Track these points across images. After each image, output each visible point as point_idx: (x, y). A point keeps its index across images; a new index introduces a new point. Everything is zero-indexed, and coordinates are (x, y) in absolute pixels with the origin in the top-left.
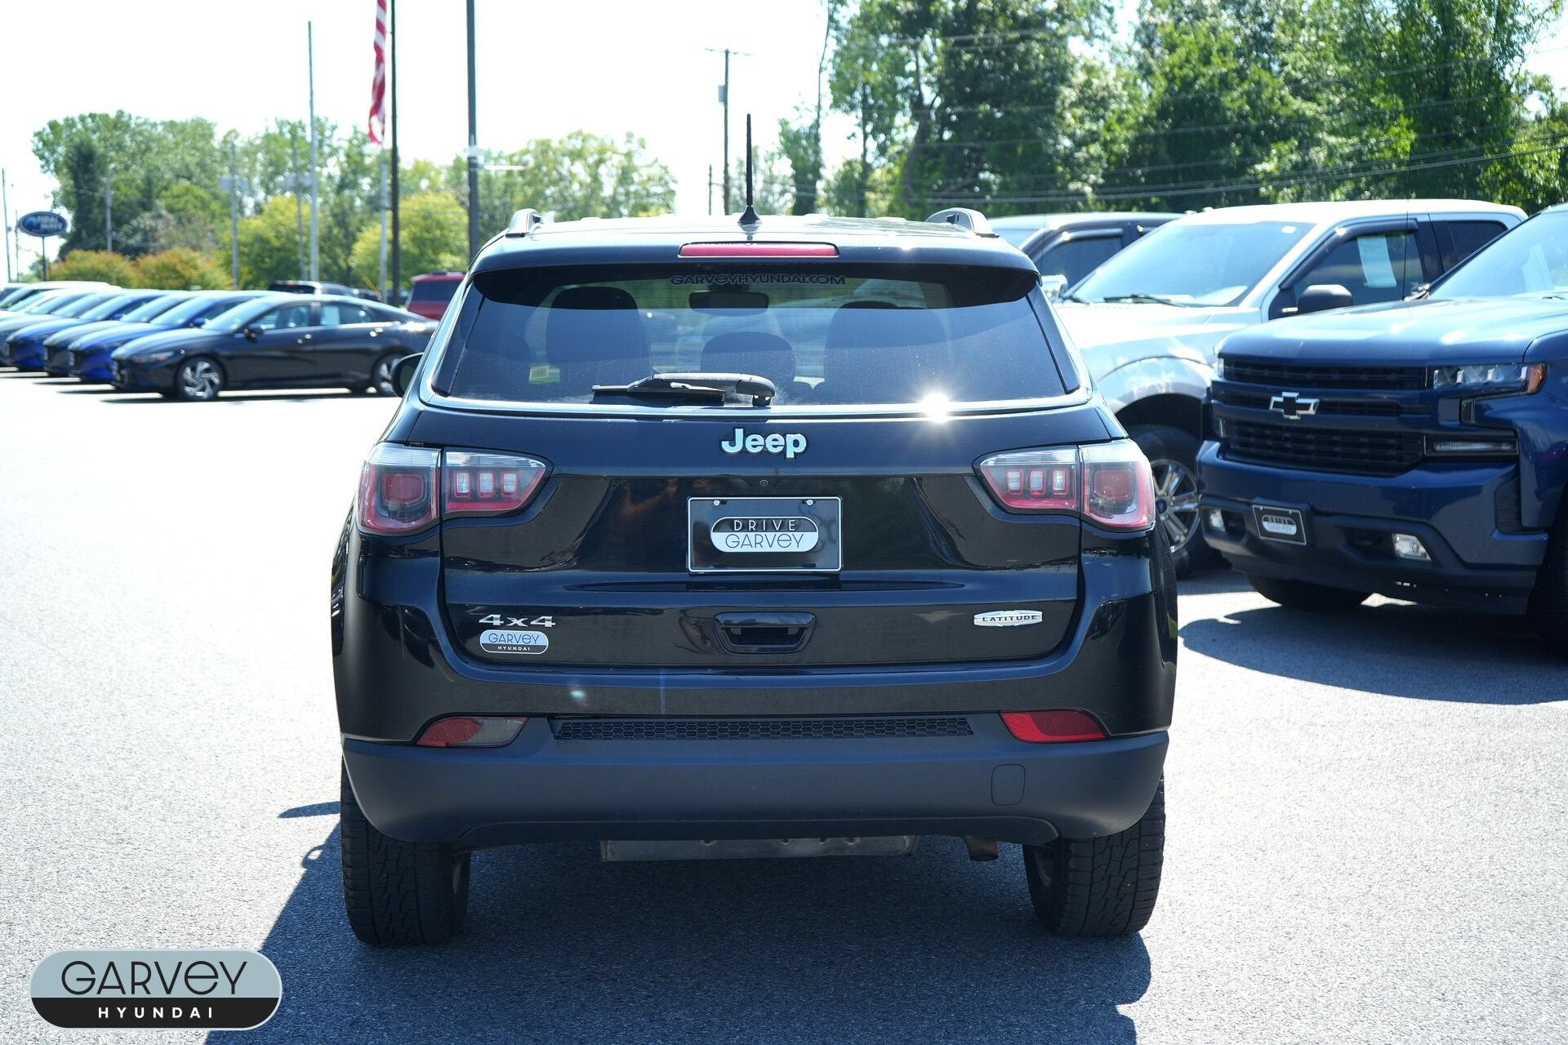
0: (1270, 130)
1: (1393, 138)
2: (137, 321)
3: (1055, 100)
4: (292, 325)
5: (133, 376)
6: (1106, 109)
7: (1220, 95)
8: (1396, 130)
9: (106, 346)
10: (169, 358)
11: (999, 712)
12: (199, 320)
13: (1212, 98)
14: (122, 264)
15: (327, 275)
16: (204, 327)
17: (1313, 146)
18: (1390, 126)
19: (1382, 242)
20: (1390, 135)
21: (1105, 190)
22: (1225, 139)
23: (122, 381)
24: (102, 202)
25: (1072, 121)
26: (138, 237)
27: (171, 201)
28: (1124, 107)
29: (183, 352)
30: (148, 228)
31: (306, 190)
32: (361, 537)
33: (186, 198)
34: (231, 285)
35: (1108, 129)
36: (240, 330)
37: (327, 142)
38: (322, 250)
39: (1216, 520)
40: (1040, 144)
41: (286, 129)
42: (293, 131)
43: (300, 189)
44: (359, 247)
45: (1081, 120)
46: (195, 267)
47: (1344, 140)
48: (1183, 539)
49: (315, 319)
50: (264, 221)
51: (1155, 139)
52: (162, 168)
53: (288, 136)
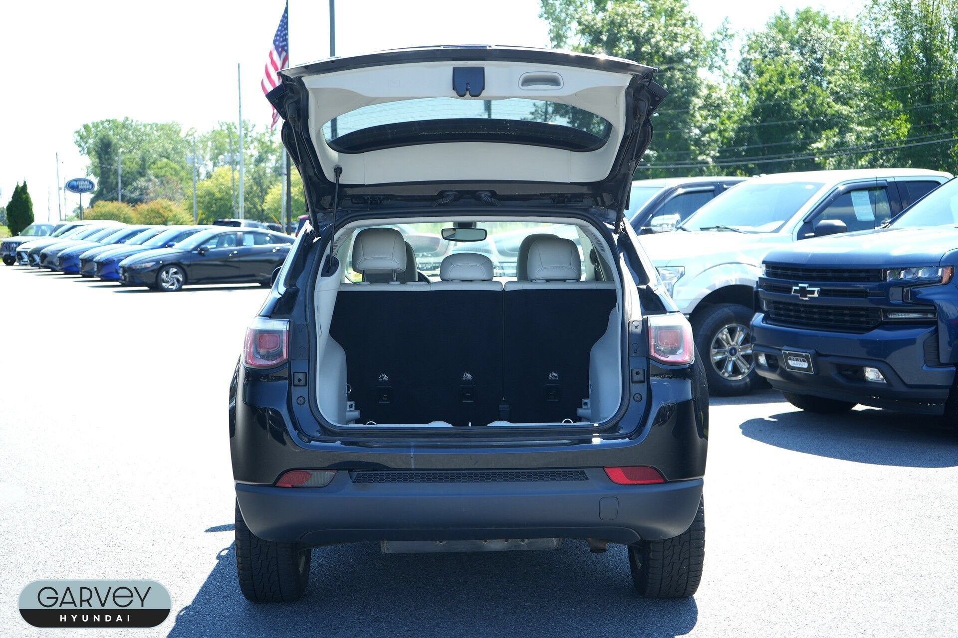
0: (821, 123)
1: (897, 127)
2: (135, 244)
3: (689, 106)
4: (226, 245)
5: (132, 277)
6: (720, 111)
7: (790, 102)
8: (899, 122)
9: (116, 259)
10: (153, 265)
11: (603, 467)
12: (171, 243)
13: (786, 104)
14: (127, 209)
15: (249, 215)
16: (173, 247)
17: (848, 132)
18: (895, 120)
19: (866, 194)
20: (895, 125)
21: (721, 160)
22: (794, 129)
23: (125, 280)
24: (116, 172)
25: (700, 118)
26: (137, 193)
27: (156, 170)
28: (731, 109)
29: (161, 262)
30: (143, 187)
31: (237, 163)
32: (246, 369)
33: (166, 169)
34: (192, 221)
35: (722, 123)
36: (195, 249)
37: (250, 134)
38: (246, 199)
39: (762, 360)
40: (680, 133)
41: (225, 127)
42: (229, 129)
43: (233, 163)
44: (269, 198)
45: (706, 119)
46: (171, 211)
47: (867, 129)
48: (746, 371)
49: (239, 242)
50: (212, 182)
51: (750, 129)
52: (151, 151)
53: (226, 131)
